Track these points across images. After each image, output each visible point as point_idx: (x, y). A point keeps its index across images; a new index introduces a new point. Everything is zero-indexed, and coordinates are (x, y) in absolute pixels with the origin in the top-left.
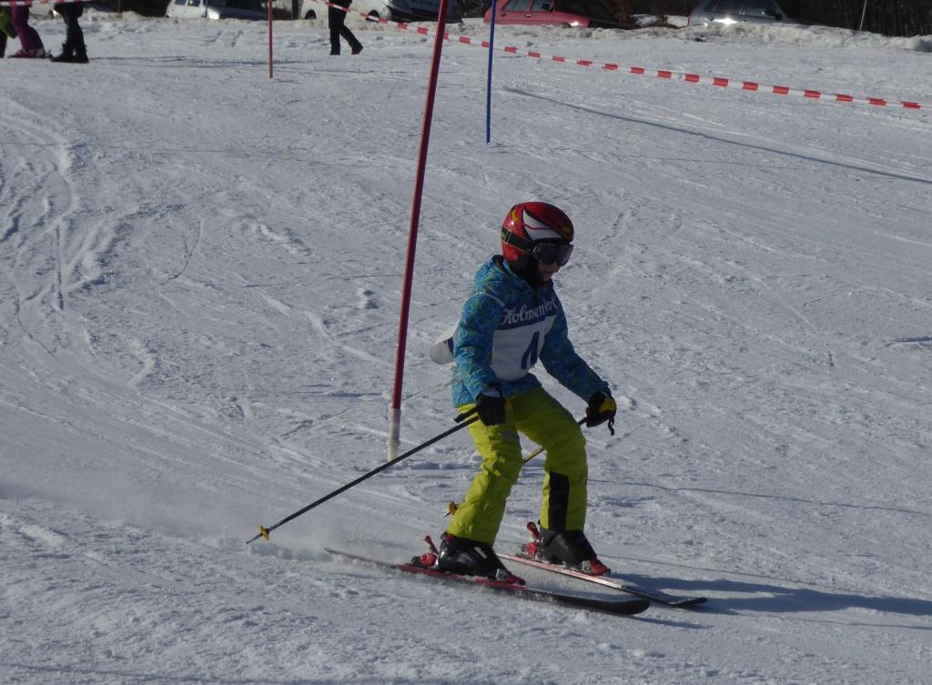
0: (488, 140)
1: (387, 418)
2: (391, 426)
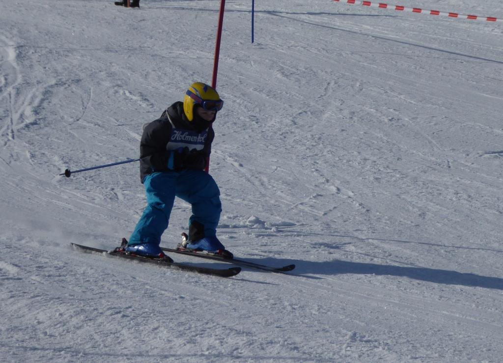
0: (253, 41)
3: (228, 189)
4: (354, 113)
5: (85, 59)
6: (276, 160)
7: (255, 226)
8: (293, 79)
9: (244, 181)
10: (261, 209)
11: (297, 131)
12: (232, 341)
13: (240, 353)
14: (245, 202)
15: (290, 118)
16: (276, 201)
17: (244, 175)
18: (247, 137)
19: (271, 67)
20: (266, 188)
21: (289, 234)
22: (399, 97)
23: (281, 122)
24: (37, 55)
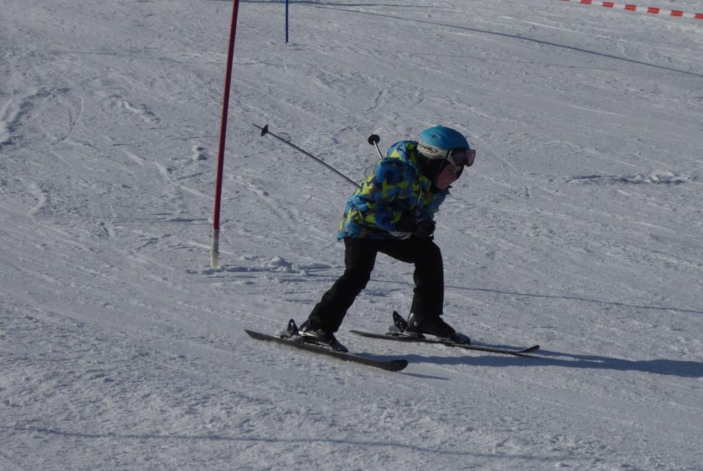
0: (287, 41)
1: (210, 236)
2: (212, 241)
3: (248, 224)
4: (411, 129)
5: (76, 63)
6: (310, 188)
7: (279, 269)
8: (336, 87)
9: (269, 213)
10: (288, 248)
11: (338, 151)
12: (241, 411)
13: (252, 426)
14: (269, 240)
15: (330, 136)
16: (308, 238)
17: (269, 206)
18: (275, 159)
19: (309, 73)
20: (295, 222)
21: (322, 278)
22: (468, 109)
23: (319, 141)
24: (15, 59)
